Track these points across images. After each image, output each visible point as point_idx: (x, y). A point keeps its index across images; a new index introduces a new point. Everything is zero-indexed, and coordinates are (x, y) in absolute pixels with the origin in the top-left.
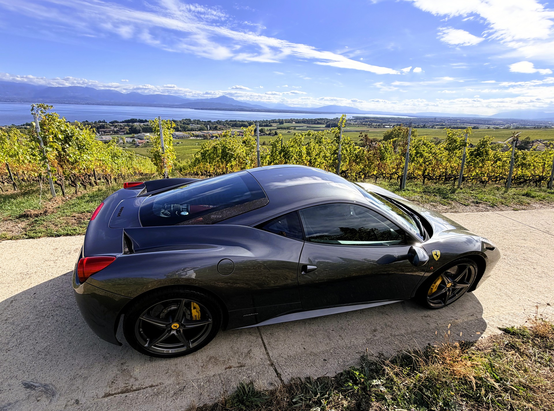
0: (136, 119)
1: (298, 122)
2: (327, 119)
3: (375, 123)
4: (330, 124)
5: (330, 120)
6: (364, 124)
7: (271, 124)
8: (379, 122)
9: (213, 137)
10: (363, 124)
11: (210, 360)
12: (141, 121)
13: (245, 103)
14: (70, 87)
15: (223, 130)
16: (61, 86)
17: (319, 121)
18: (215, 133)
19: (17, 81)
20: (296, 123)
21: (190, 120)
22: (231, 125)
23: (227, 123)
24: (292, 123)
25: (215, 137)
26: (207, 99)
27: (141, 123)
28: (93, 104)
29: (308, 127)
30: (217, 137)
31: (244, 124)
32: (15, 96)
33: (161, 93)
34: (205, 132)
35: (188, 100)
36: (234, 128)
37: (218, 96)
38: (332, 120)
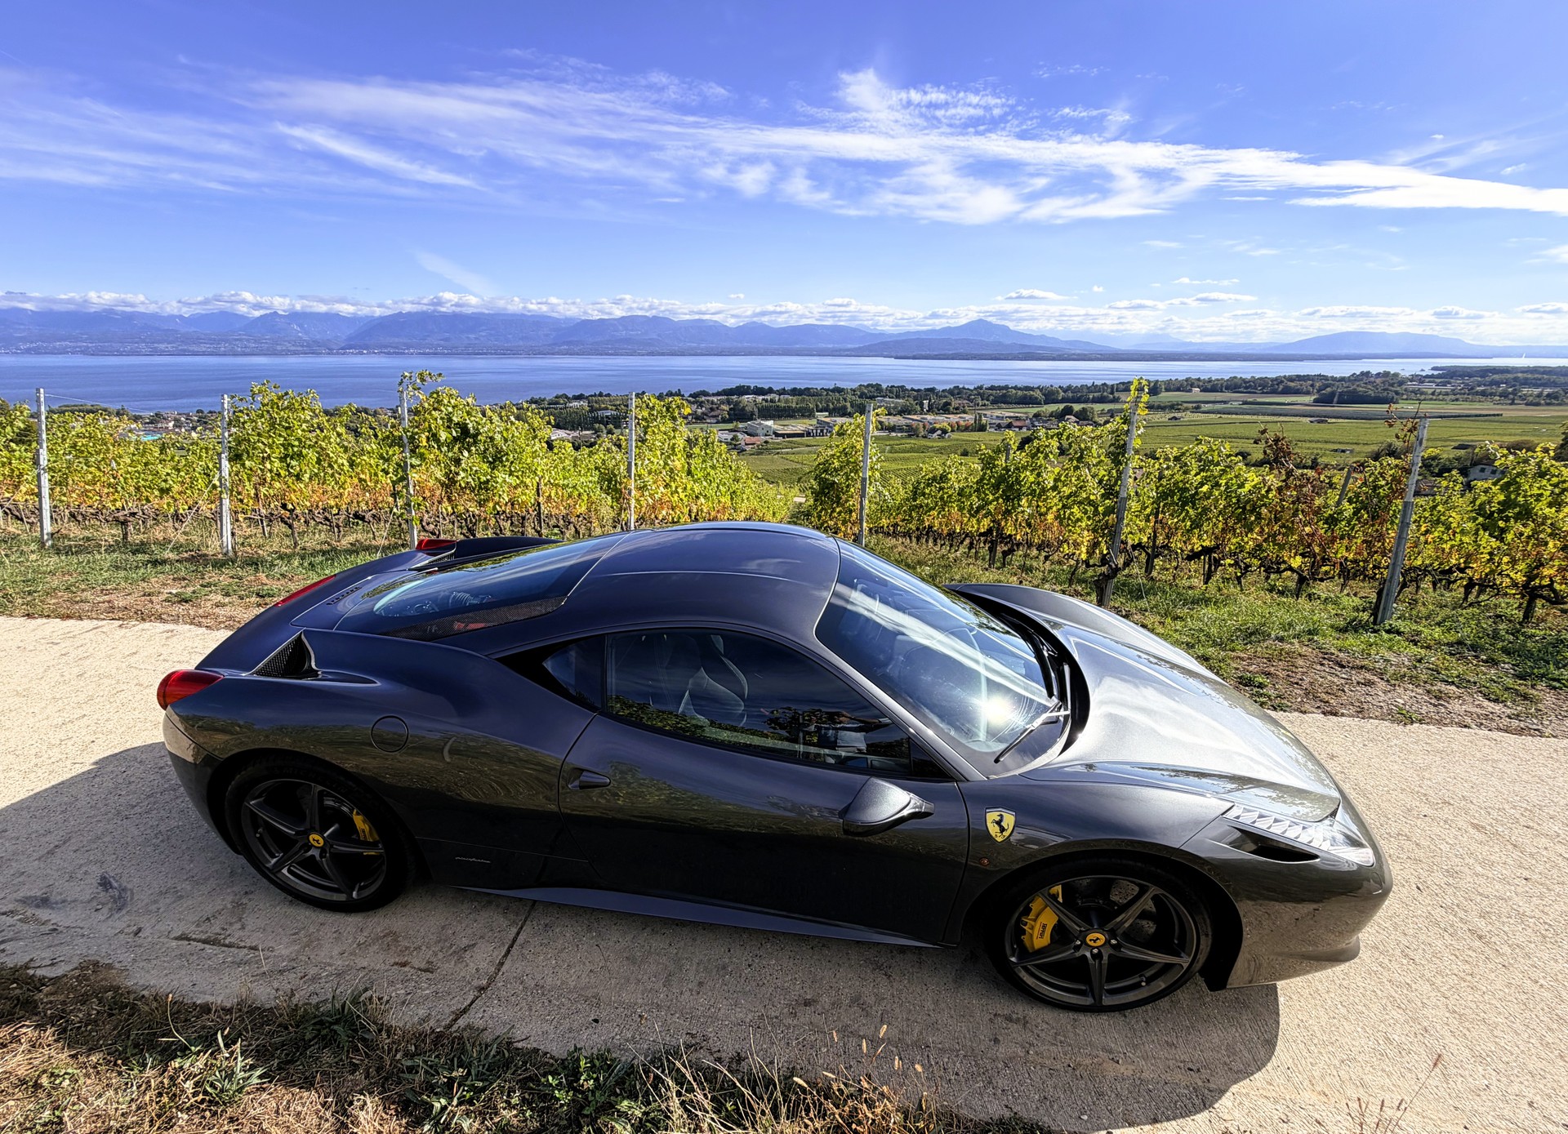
0: (749, 387)
1: (1210, 387)
2: (1325, 378)
3: (1536, 386)
4: (1333, 394)
5: (1334, 379)
6: (1483, 394)
7: (1116, 395)
8: (1554, 384)
9: (933, 431)
10: (1477, 393)
11: (384, 936)
12: (759, 391)
13: (1042, 337)
14: (623, 318)
15: (965, 412)
16: (606, 317)
17: (1292, 384)
18: (943, 421)
19: (529, 311)
20: (1205, 390)
21: (878, 387)
22: (991, 398)
23: (979, 394)
24: (1190, 391)
25: (939, 432)
26: (933, 331)
27: (759, 395)
28: (663, 354)
29: (1245, 403)
30: (944, 431)
31: (1031, 397)
32: (521, 343)
33: (817, 320)
34: (915, 417)
35: (882, 334)
36: (999, 408)
37: (963, 321)
38: (1342, 379)
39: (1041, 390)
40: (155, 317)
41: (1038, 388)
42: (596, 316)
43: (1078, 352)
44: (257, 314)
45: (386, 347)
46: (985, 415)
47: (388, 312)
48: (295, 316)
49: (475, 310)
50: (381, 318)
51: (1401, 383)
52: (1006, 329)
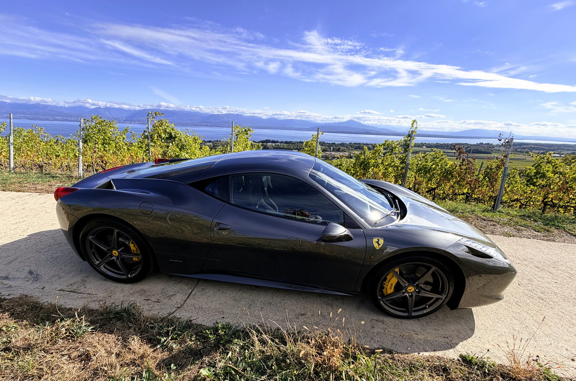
0: (270, 140)
1: (429, 146)
2: (468, 144)
3: (537, 150)
4: (470, 150)
5: (471, 145)
6: (520, 152)
8: (544, 149)
9: (334, 158)
10: (518, 151)
12: (274, 142)
13: (372, 127)
14: (226, 114)
15: (345, 152)
16: (220, 114)
18: (338, 154)
19: (192, 110)
20: (427, 147)
22: (355, 147)
23: (350, 146)
24: (422, 147)
25: (336, 158)
26: (335, 123)
27: (274, 143)
30: (338, 158)
32: (189, 122)
33: (294, 118)
34: (328, 153)
35: (317, 124)
36: (357, 151)
37: (346, 120)
38: (474, 145)
39: (372, 145)
40: (55, 107)
41: (371, 144)
42: (216, 113)
43: (384, 132)
44: (93, 107)
45: (140, 121)
46: (352, 153)
47: (142, 109)
48: (106, 109)
49: (173, 109)
50: (138, 110)
51: (493, 147)
52: (360, 123)
